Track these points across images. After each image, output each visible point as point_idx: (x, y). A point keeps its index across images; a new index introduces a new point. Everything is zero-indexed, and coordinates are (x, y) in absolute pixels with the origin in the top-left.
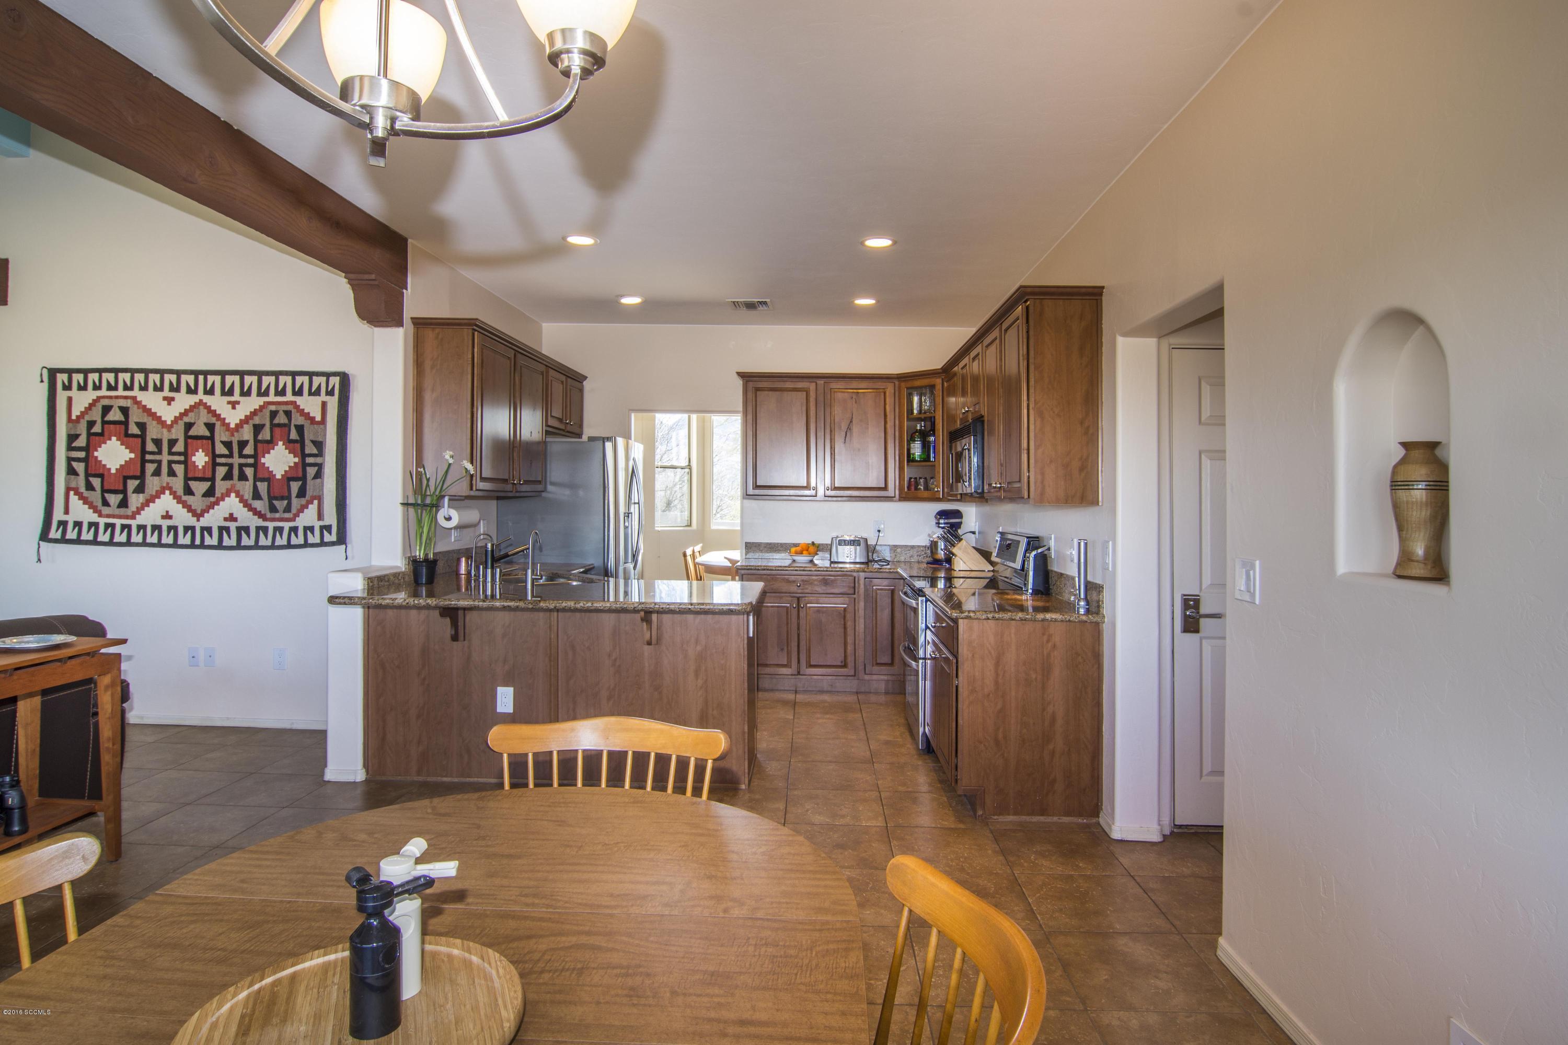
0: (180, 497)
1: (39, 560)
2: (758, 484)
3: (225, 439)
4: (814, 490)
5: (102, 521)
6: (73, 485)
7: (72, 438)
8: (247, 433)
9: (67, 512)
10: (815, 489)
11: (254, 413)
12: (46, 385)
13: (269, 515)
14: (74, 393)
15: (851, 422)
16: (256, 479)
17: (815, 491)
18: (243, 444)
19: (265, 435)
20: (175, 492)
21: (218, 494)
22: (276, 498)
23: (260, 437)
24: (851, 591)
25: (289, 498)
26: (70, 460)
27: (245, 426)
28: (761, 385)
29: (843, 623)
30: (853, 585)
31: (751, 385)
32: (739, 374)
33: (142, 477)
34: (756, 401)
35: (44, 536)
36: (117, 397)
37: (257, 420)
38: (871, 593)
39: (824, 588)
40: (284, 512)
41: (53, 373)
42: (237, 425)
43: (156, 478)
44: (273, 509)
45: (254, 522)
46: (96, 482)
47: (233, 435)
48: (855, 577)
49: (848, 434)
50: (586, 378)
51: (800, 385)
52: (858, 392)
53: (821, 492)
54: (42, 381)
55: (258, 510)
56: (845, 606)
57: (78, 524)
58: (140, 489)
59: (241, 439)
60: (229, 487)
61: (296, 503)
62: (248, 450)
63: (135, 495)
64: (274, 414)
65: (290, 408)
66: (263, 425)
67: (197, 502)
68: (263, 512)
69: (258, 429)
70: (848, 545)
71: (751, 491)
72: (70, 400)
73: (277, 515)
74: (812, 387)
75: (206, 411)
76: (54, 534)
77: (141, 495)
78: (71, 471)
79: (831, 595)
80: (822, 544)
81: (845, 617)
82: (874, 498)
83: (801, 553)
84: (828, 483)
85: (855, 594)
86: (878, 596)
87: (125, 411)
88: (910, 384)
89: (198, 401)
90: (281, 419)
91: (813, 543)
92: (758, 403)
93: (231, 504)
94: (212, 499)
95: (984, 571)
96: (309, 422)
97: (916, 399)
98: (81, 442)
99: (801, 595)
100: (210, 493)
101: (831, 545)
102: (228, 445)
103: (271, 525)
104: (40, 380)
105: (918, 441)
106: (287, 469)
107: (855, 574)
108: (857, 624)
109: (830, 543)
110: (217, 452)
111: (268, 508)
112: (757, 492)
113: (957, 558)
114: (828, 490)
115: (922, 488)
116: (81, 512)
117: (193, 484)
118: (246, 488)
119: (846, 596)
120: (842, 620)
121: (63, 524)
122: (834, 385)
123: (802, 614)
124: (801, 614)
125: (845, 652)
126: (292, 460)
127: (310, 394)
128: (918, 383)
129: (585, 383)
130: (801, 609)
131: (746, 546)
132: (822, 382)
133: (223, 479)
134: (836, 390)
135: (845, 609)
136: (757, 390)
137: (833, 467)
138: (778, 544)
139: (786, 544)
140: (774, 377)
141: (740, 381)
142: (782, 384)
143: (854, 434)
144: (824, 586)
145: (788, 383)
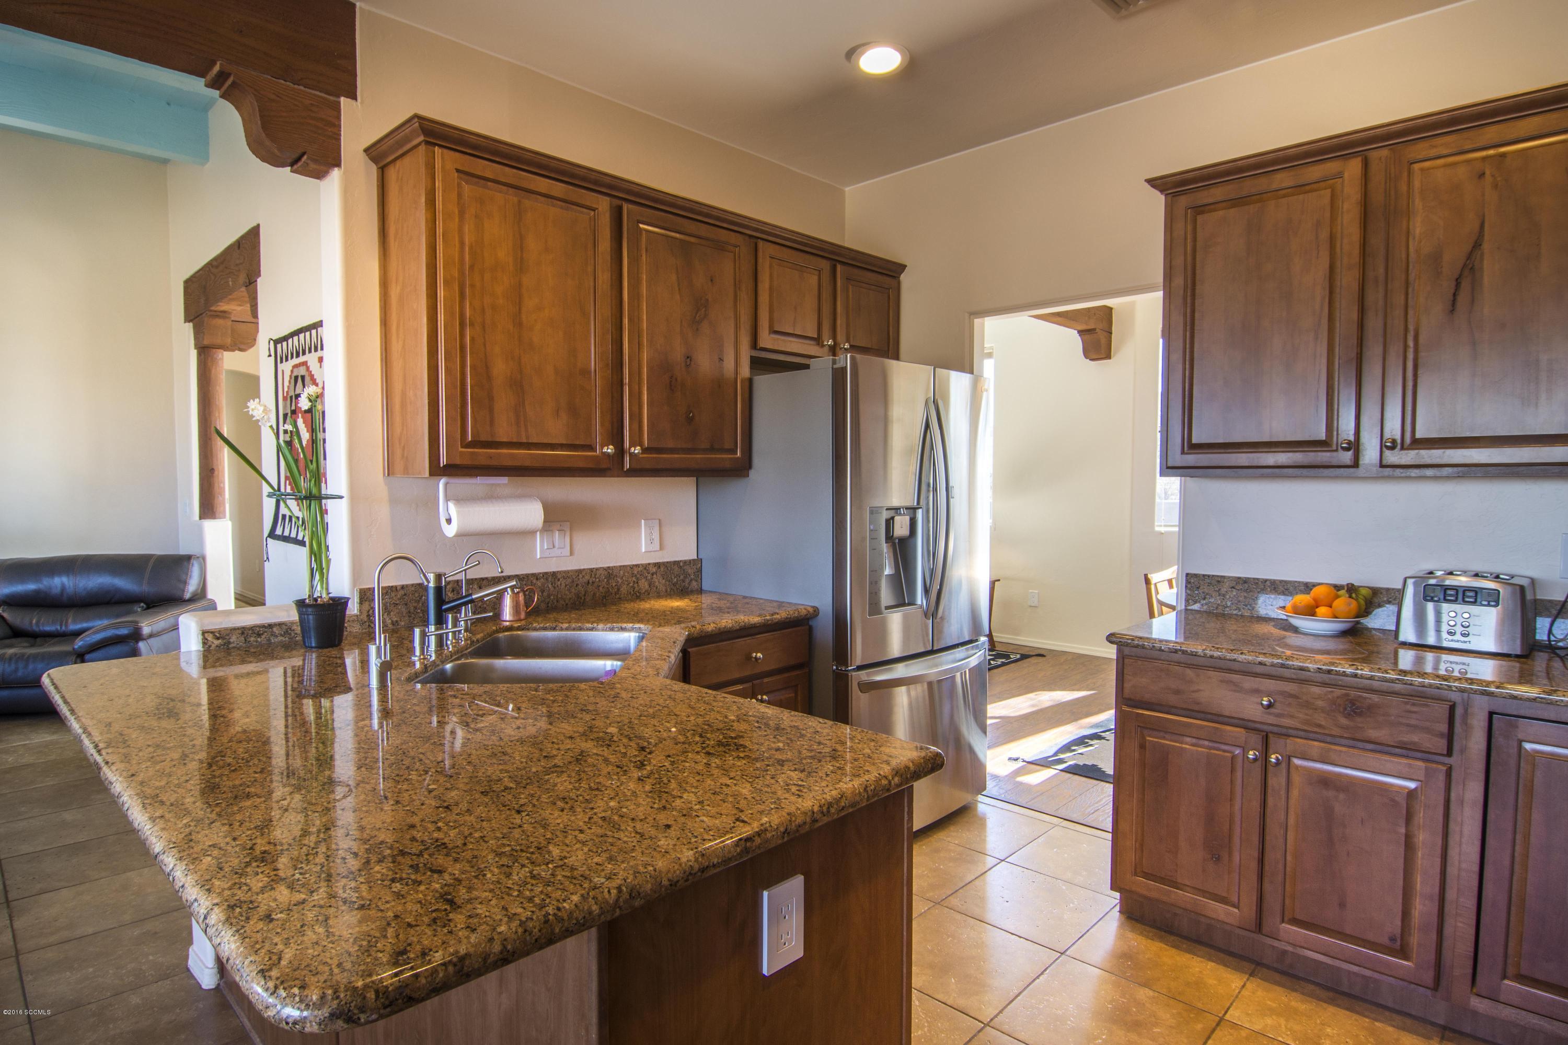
2: (1194, 441)
4: (1348, 449)
7: (285, 418)
10: (1355, 446)
12: (273, 358)
14: (284, 365)
15: (1477, 245)
17: (1350, 454)
24: (1442, 744)
28: (1205, 197)
29: (1403, 830)
30: (1444, 728)
31: (1183, 201)
32: (1152, 182)
34: (1195, 240)
36: (300, 365)
38: (1513, 762)
39: (1344, 721)
41: (275, 343)
48: (1452, 708)
49: (1466, 284)
50: (903, 267)
51: (1315, 172)
52: (1503, 155)
53: (1370, 453)
54: (270, 356)
56: (1412, 785)
57: (290, 519)
70: (1455, 601)
71: (1177, 458)
72: (283, 372)
74: (1353, 168)
76: (279, 530)
78: (286, 460)
79: (1371, 746)
80: (1388, 590)
81: (1409, 817)
83: (1310, 611)
84: (1393, 428)
85: (1449, 753)
86: (1539, 774)
87: (303, 379)
91: (1351, 589)
92: (1199, 244)
99: (1275, 729)
101: (1402, 592)
104: (268, 354)
107: (1455, 697)
108: (1451, 842)
109: (1400, 586)
112: (1195, 459)
114: (1392, 448)
119: (1419, 755)
120: (1402, 822)
121: (283, 518)
122: (1421, 150)
123: (1276, 781)
124: (1272, 781)
125: (1406, 914)
129: (902, 277)
130: (1270, 769)
131: (1188, 582)
132: (1385, 152)
134: (1427, 164)
135: (1411, 794)
136: (1199, 210)
137: (1410, 384)
138: (1266, 581)
139: (1286, 582)
140: (1241, 170)
141: (1158, 200)
142: (1262, 184)
143: (1486, 280)
144: (1348, 716)
145: (1279, 176)
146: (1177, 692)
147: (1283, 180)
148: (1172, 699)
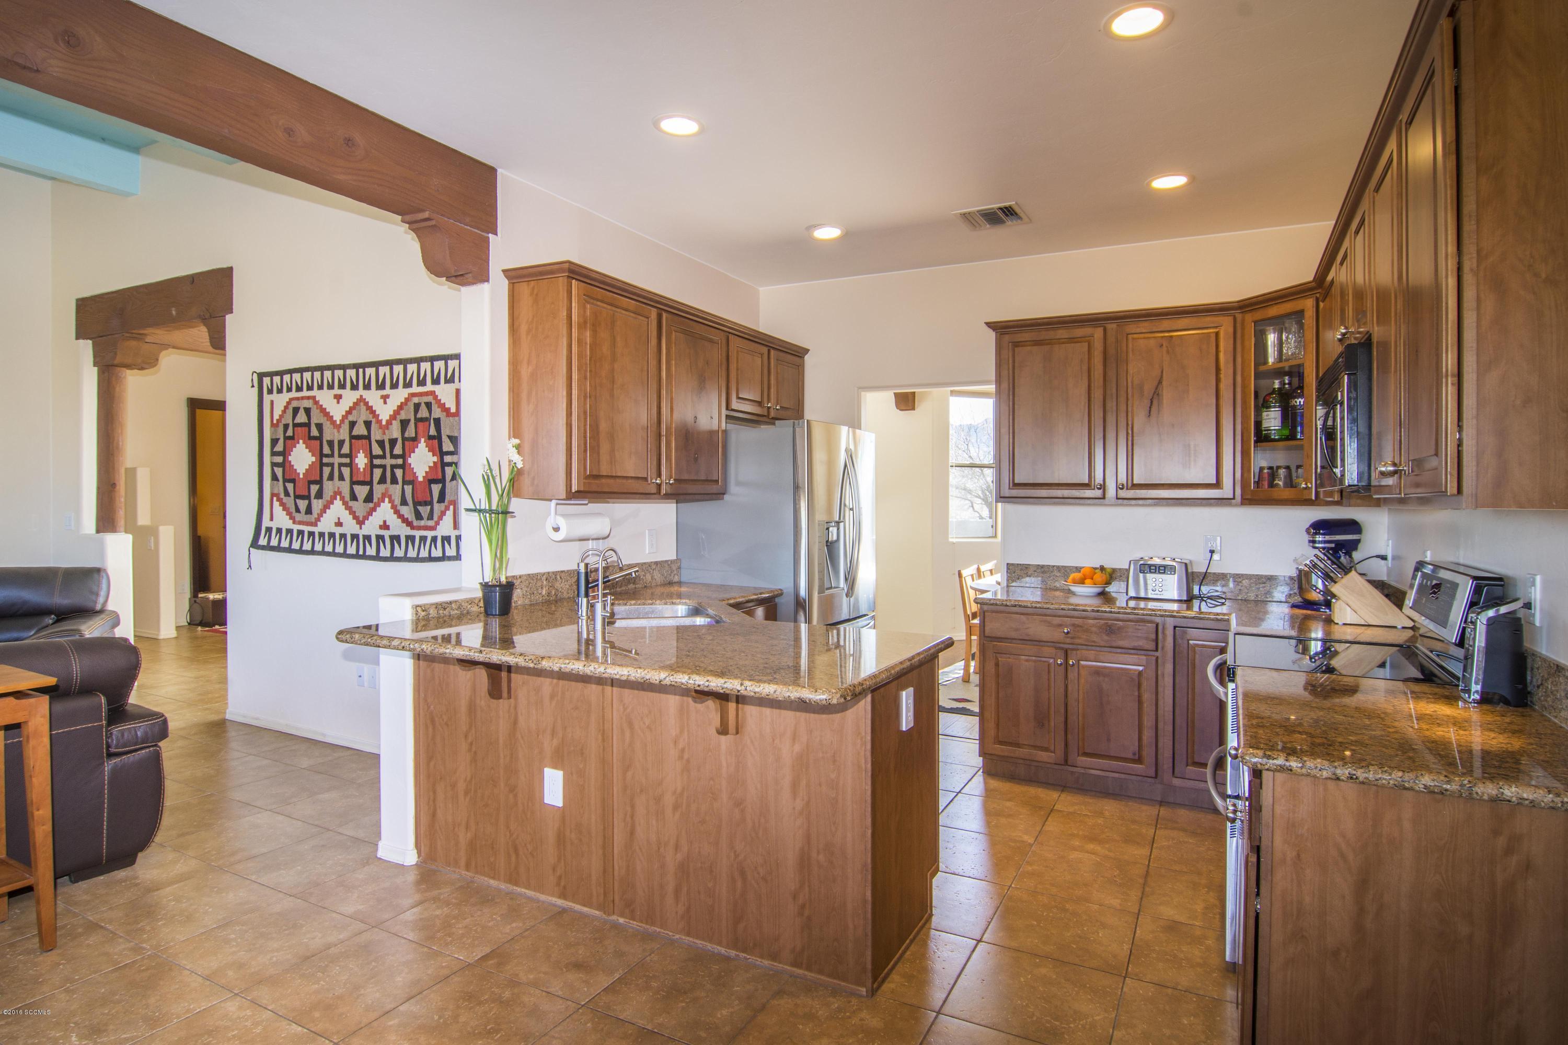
0: (347, 502)
1: (250, 566)
2: (1016, 481)
3: (379, 438)
4: (1099, 489)
5: (296, 528)
6: (276, 491)
7: (274, 442)
8: (395, 432)
9: (272, 519)
10: (1103, 487)
11: (401, 407)
12: (256, 389)
13: (415, 523)
14: (275, 396)
15: (1160, 382)
16: (405, 482)
17: (1101, 491)
18: (393, 442)
19: (411, 432)
20: (344, 497)
21: (375, 500)
22: (420, 504)
23: (406, 435)
24: (1151, 646)
25: (431, 503)
26: (274, 465)
27: (394, 422)
28: (1019, 337)
29: (1136, 694)
30: (1153, 636)
31: (1007, 338)
32: (988, 324)
33: (320, 482)
34: (1014, 362)
35: (255, 544)
36: (303, 398)
37: (403, 415)
38: (1185, 651)
39: (1106, 638)
40: (428, 519)
41: (261, 376)
42: (387, 421)
43: (330, 482)
44: (419, 516)
45: (404, 531)
46: (290, 486)
47: (384, 433)
48: (1157, 625)
49: (1155, 402)
50: (807, 351)
51: (1079, 332)
52: (1171, 337)
53: (1111, 491)
54: (253, 386)
55: (406, 517)
56: (1141, 668)
57: (279, 531)
58: (319, 495)
59: (392, 437)
60: (384, 491)
61: (438, 508)
62: (398, 450)
63: (316, 500)
64: (417, 407)
65: (430, 399)
66: (409, 421)
67: (360, 507)
68: (410, 520)
69: (404, 424)
70: (1155, 572)
71: (1006, 492)
72: (272, 402)
73: (422, 523)
74: (1098, 334)
75: (365, 407)
76: (263, 541)
77: (320, 500)
78: (274, 478)
79: (1119, 650)
80: (1120, 569)
81: (1139, 686)
82: (1199, 501)
83: (1082, 582)
84: (1122, 478)
85: (1157, 650)
86: (1197, 656)
87: (308, 411)
88: (1259, 315)
89: (359, 397)
90: (423, 413)
91: (1102, 568)
92: (1016, 365)
93: (385, 512)
94: (371, 505)
95: (1395, 627)
96: (445, 413)
97: (1271, 338)
98: (279, 447)
99: (1071, 646)
100: (369, 498)
101: (1128, 570)
102: (381, 443)
103: (418, 534)
104: (251, 385)
105: (1275, 407)
106: (428, 470)
107: (1158, 620)
108: (1160, 697)
109: (1127, 567)
110: (374, 453)
111: (413, 515)
112: (1015, 492)
113: (1339, 602)
114: (1122, 489)
115: (1281, 483)
116: (282, 520)
117: (357, 488)
118: (396, 490)
119: (1143, 652)
120: (1136, 689)
121: (269, 530)
122: (1134, 328)
123: (1072, 675)
124: (1070, 676)
125: (1141, 738)
126: (432, 459)
127: (447, 381)
128: (1273, 311)
129: (806, 357)
130: (1069, 668)
131: (1008, 569)
132: (1115, 326)
133: (379, 483)
134: (1135, 336)
135: (1140, 673)
136: (1016, 344)
137: (1130, 454)
138: (1054, 566)
139: (1065, 567)
140: (1040, 325)
141: (992, 335)
142: (1051, 335)
143: (1165, 401)
144: (1108, 635)
145: (1060, 331)
146: (1016, 630)
147: (1062, 334)
148: (1013, 634)
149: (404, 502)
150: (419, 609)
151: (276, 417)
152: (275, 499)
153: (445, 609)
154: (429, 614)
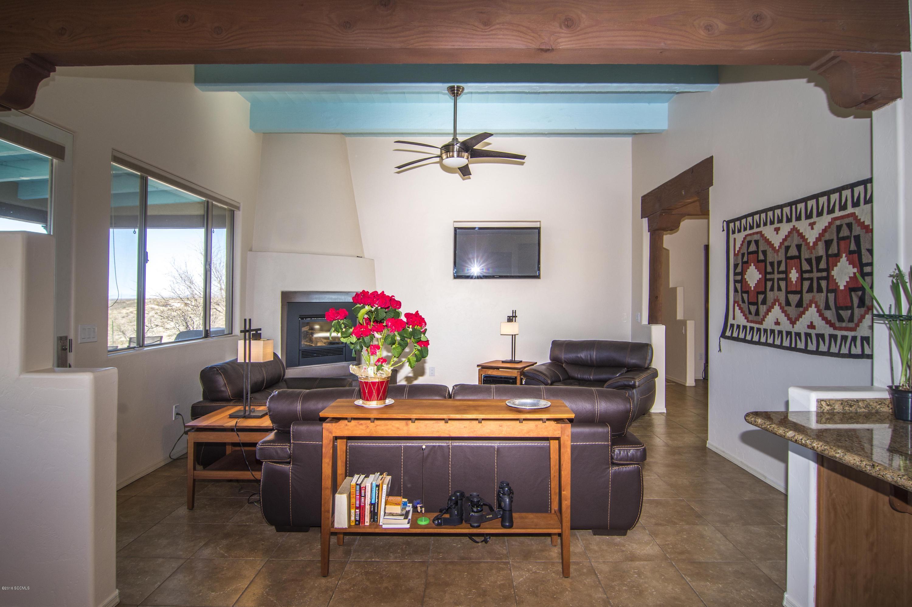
0: (783, 307)
1: (720, 349)
3: (807, 257)
5: (749, 325)
6: (737, 300)
7: (736, 266)
8: (821, 250)
9: (734, 319)
11: (825, 230)
12: (725, 232)
13: (838, 324)
14: (736, 235)
16: (828, 291)
18: (819, 259)
19: (834, 249)
20: (781, 303)
21: (805, 305)
22: (842, 308)
23: (830, 252)
25: (851, 308)
26: (736, 281)
27: (819, 243)
33: (764, 293)
35: (723, 335)
36: (754, 234)
37: (827, 237)
40: (849, 321)
41: (728, 223)
42: (814, 243)
43: (772, 293)
44: (840, 319)
45: (827, 331)
46: (745, 296)
47: (812, 253)
54: (723, 230)
55: (829, 319)
57: (738, 326)
58: (764, 302)
59: (817, 255)
60: (811, 298)
61: (857, 312)
62: (823, 265)
63: (761, 306)
64: (839, 228)
65: (851, 220)
66: (832, 240)
67: (792, 311)
68: (833, 322)
69: (828, 244)
72: (735, 239)
73: (844, 325)
75: (797, 234)
76: (728, 334)
77: (765, 306)
78: (736, 290)
87: (757, 242)
89: (792, 227)
90: (845, 232)
93: (812, 314)
94: (801, 309)
96: (864, 230)
98: (739, 270)
100: (799, 304)
102: (809, 261)
103: (839, 333)
104: (722, 230)
106: (848, 280)
110: (804, 269)
111: (836, 317)
116: (740, 319)
117: (791, 297)
118: (821, 298)
121: (732, 326)
126: (852, 270)
127: (866, 202)
133: (807, 292)
149: (827, 307)
150: (823, 403)
151: (737, 249)
152: (736, 305)
153: (851, 406)
154: (834, 409)
